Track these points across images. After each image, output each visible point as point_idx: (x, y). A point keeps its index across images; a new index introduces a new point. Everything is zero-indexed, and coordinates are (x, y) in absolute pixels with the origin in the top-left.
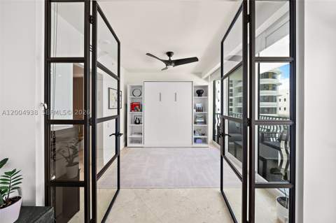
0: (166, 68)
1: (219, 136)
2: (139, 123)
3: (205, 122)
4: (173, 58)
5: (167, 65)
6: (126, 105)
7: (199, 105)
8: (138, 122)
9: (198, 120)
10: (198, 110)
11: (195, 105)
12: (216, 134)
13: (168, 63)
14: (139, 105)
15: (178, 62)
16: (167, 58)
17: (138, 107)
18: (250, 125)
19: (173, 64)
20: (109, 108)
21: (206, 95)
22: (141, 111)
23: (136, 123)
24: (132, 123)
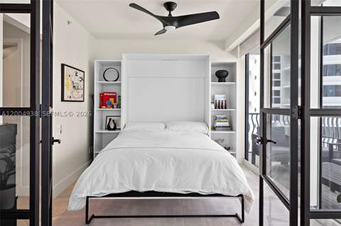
0: (164, 31)
1: (255, 152)
2: (115, 129)
3: (231, 128)
4: (175, 14)
5: (165, 25)
6: (92, 97)
7: (220, 98)
8: (112, 127)
9: (218, 124)
10: (218, 106)
11: (213, 98)
12: (250, 150)
13: (167, 21)
14: (115, 97)
15: (184, 21)
16: (166, 13)
17: (112, 100)
18: (302, 116)
19: (176, 24)
20: (63, 100)
21: (233, 80)
22: (119, 106)
23: (108, 128)
24: (101, 129)
